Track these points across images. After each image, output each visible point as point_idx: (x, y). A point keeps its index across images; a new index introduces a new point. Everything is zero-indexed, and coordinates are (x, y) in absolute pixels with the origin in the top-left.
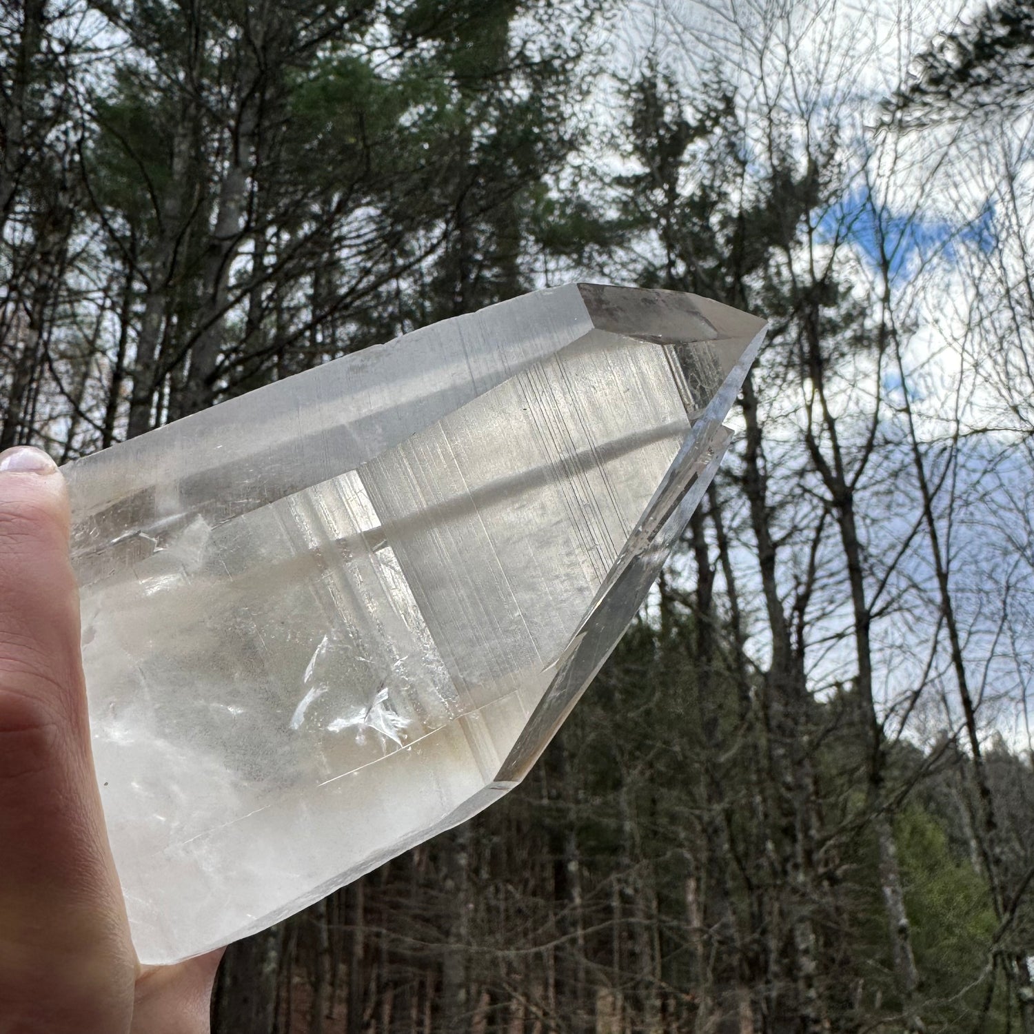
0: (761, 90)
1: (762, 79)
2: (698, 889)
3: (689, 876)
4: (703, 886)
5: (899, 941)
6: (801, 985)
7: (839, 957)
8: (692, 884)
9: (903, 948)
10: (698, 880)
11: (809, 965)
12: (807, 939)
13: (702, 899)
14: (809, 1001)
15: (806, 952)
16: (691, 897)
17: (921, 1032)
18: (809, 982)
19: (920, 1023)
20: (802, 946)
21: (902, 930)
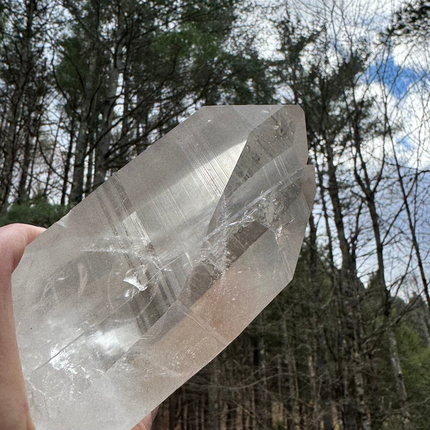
1: (332, 22)
2: (313, 360)
3: (309, 355)
4: (316, 359)
5: (398, 380)
6: (358, 399)
7: (373, 387)
8: (310, 358)
9: (400, 384)
10: (313, 357)
11: (361, 391)
12: (359, 380)
13: (315, 364)
14: (361, 406)
15: (360, 386)
16: (310, 364)
17: (409, 418)
18: (361, 398)
19: (408, 415)
20: (358, 383)
21: (400, 376)
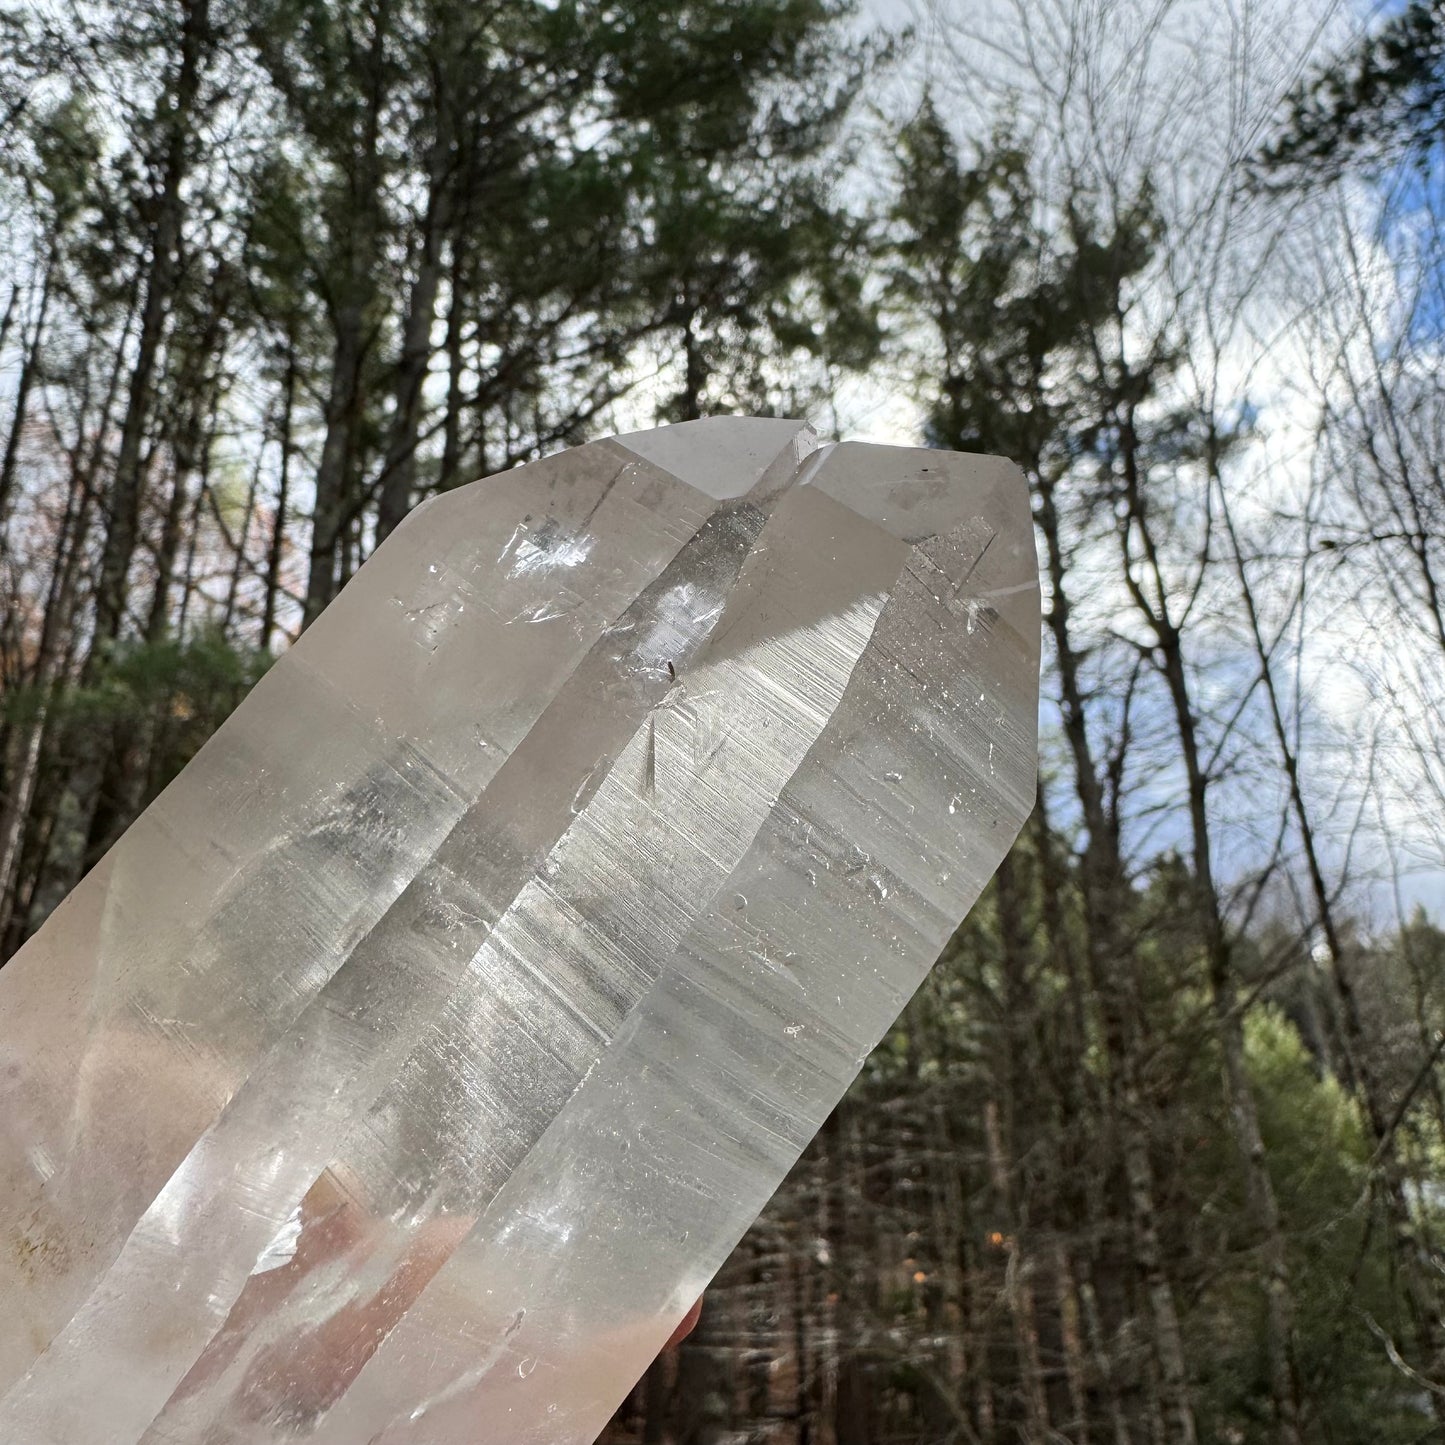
0: (1061, 148)
1: (1063, 135)
2: (1000, 1117)
3: (987, 1098)
4: (1007, 1111)
5: (1254, 1171)
6: (1136, 1226)
7: (1172, 1194)
8: (991, 1110)
9: (1259, 1181)
10: (1000, 1105)
11: (1143, 1202)
12: (1139, 1173)
13: (1007, 1126)
14: (1146, 1246)
15: (1141, 1187)
16: (990, 1124)
17: (1284, 1280)
18: (1146, 1222)
19: (1281, 1268)
20: (1136, 1179)
21: (1256, 1158)
